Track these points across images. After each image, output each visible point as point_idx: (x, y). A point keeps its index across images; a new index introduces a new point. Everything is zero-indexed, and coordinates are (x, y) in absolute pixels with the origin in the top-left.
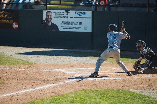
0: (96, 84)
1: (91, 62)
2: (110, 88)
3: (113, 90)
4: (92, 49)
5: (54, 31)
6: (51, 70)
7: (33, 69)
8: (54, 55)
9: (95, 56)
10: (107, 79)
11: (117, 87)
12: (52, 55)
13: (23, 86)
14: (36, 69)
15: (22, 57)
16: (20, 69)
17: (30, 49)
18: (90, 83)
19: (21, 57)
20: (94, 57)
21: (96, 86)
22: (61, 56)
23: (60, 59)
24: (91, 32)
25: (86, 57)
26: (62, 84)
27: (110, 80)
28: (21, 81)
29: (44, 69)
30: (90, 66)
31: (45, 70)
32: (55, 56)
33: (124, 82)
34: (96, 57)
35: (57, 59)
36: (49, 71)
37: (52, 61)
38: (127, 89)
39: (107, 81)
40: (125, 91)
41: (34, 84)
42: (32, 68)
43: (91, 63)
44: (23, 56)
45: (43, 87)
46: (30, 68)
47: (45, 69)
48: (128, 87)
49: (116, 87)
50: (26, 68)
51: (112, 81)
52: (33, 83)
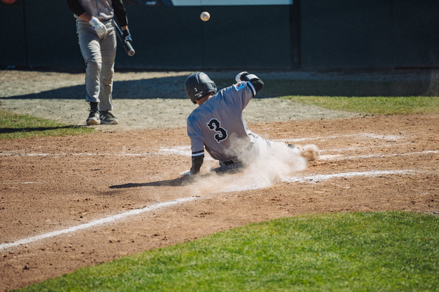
0: (315, 196)
1: (294, 116)
2: (365, 208)
3: (378, 217)
4: (298, 67)
5: (152, 6)
6: (145, 154)
7: (81, 152)
8: (156, 98)
9: (309, 95)
10: (356, 178)
11: (392, 204)
12: (151, 98)
13: (44, 214)
14: (92, 151)
15: (39, 107)
16: (30, 155)
17: (68, 79)
18: (292, 193)
19: (34, 110)
20: (302, 98)
21: (312, 205)
22: (181, 100)
23: (178, 110)
24: (290, 6)
25: (275, 99)
26: (188, 202)
27: (364, 179)
28: (36, 196)
29: (121, 149)
30: (290, 133)
31: (123, 153)
32: (159, 100)
33: (416, 185)
34: (312, 97)
35: (168, 110)
36: (141, 158)
37: (150, 120)
38: (429, 212)
39: (353, 186)
40: (423, 218)
41: (84, 205)
42: (76, 149)
43: (293, 121)
44: (41, 104)
45: (118, 216)
46: (69, 149)
47: (124, 148)
48: (432, 204)
49: (388, 204)
50: (55, 147)
51: (371, 183)
52: (80, 204)
